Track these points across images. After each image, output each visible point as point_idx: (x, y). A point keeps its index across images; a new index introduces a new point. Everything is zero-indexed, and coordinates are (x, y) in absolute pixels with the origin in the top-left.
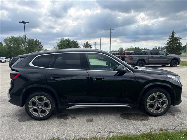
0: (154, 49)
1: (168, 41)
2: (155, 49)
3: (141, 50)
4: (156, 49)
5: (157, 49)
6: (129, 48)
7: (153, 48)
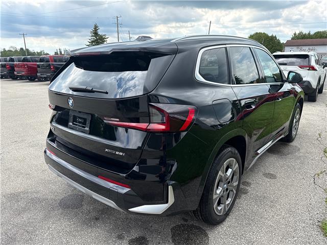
0: (56, 53)
1: (90, 41)
2: (59, 53)
3: (33, 54)
4: (61, 53)
5: (63, 53)
6: (7, 49)
7: (56, 51)
